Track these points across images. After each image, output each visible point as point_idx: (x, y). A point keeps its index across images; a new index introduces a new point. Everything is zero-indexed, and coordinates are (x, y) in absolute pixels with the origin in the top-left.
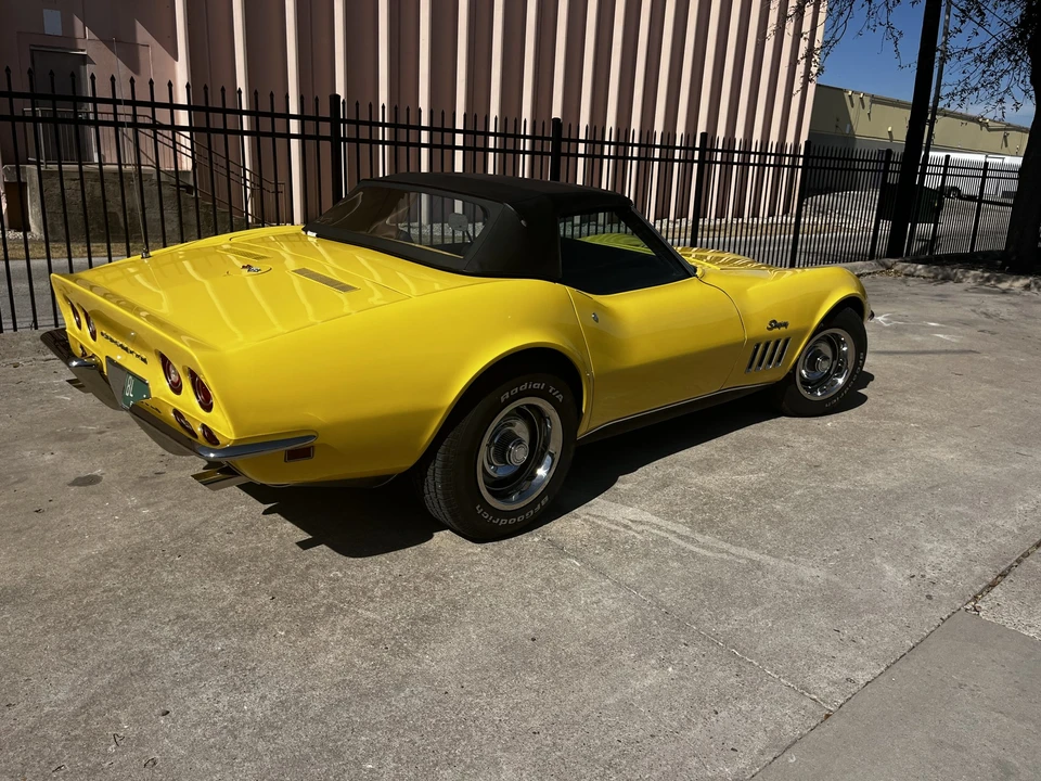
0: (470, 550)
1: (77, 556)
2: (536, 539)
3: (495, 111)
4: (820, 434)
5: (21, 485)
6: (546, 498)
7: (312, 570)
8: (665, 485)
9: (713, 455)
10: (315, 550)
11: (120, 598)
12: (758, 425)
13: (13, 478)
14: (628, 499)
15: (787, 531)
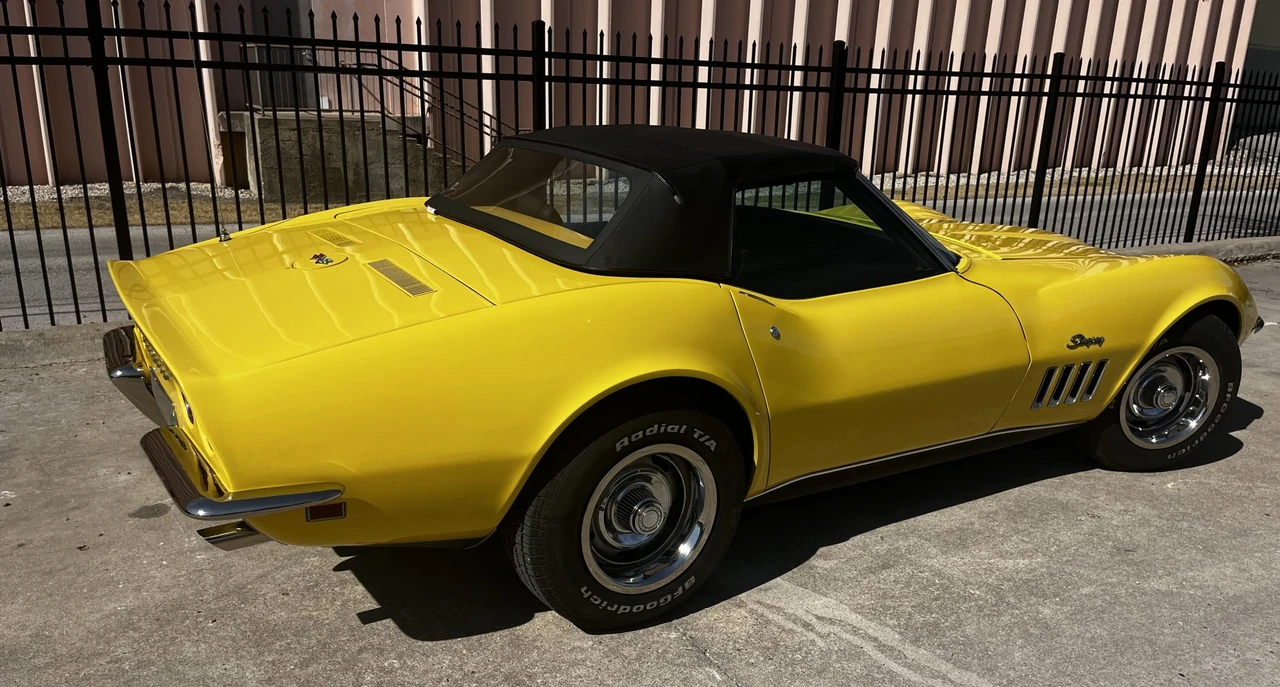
0: (578, 644)
1: (98, 612)
2: (673, 635)
3: (754, 34)
4: (1151, 499)
5: (77, 512)
6: (692, 579)
7: (364, 655)
8: (885, 566)
9: (972, 524)
10: (378, 625)
11: (124, 672)
12: (1056, 480)
13: (73, 503)
14: (823, 585)
15: (1048, 653)
